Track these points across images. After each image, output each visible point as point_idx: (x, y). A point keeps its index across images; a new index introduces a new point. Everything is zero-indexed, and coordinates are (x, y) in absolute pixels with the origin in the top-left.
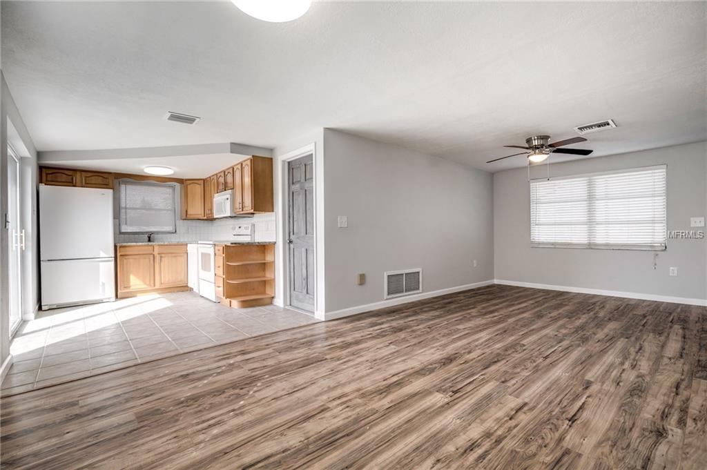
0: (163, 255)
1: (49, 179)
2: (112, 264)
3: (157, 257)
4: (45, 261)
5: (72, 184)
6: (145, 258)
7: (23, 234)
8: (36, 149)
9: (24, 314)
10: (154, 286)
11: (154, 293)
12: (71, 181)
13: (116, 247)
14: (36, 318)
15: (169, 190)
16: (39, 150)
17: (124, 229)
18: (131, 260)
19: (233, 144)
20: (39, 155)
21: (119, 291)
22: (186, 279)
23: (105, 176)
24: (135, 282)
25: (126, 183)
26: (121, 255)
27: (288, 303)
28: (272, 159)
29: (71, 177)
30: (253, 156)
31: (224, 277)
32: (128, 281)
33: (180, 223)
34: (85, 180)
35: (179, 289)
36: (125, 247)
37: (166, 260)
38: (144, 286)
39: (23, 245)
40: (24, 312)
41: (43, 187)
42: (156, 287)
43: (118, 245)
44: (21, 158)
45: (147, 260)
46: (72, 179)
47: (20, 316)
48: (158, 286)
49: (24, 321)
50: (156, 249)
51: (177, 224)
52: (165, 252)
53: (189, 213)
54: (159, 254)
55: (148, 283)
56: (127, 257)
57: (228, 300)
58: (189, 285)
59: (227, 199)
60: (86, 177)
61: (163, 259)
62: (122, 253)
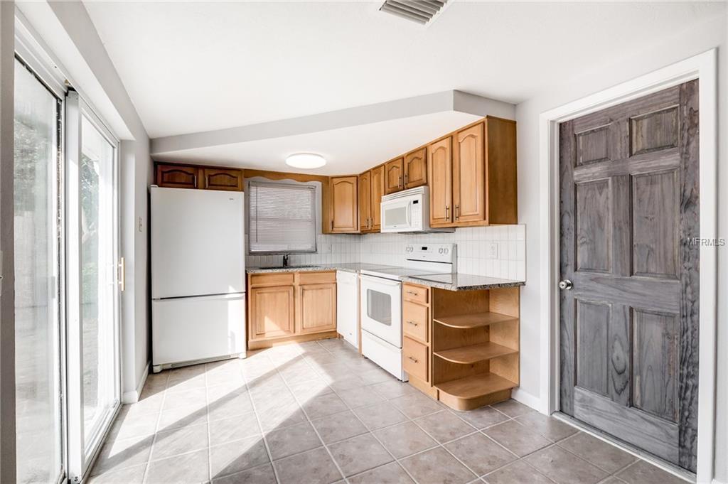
0: (305, 287)
1: (165, 180)
2: (243, 302)
3: (298, 289)
4: (158, 299)
5: (191, 185)
6: (283, 292)
7: (122, 265)
8: (148, 136)
9: (124, 392)
10: (294, 332)
11: (293, 341)
12: (191, 181)
13: (247, 275)
14: (140, 399)
15: (308, 193)
16: (152, 137)
17: (255, 248)
18: (266, 296)
19: (458, 93)
20: (152, 143)
21: (250, 340)
22: (334, 322)
23: (234, 174)
24: (271, 327)
25: (257, 184)
26: (252, 288)
27: (557, 408)
28: (515, 123)
29: (191, 176)
30: (488, 117)
31: (429, 344)
32: (262, 324)
33: (321, 238)
34: (209, 179)
35: (324, 335)
36: (258, 275)
37: (309, 294)
38: (282, 334)
39: (122, 283)
40: (124, 390)
41: (156, 190)
42: (297, 334)
43: (250, 273)
44: (121, 141)
45: (286, 294)
46: (193, 179)
47: (118, 398)
48: (299, 332)
49: (124, 405)
50: (297, 276)
51: (318, 240)
52: (308, 282)
53: (336, 225)
54: (300, 285)
55: (287, 328)
56: (260, 291)
57: (435, 388)
58: (339, 331)
59: (416, 202)
60: (210, 176)
61: (306, 292)
62: (254, 285)
